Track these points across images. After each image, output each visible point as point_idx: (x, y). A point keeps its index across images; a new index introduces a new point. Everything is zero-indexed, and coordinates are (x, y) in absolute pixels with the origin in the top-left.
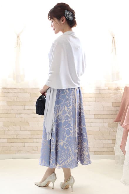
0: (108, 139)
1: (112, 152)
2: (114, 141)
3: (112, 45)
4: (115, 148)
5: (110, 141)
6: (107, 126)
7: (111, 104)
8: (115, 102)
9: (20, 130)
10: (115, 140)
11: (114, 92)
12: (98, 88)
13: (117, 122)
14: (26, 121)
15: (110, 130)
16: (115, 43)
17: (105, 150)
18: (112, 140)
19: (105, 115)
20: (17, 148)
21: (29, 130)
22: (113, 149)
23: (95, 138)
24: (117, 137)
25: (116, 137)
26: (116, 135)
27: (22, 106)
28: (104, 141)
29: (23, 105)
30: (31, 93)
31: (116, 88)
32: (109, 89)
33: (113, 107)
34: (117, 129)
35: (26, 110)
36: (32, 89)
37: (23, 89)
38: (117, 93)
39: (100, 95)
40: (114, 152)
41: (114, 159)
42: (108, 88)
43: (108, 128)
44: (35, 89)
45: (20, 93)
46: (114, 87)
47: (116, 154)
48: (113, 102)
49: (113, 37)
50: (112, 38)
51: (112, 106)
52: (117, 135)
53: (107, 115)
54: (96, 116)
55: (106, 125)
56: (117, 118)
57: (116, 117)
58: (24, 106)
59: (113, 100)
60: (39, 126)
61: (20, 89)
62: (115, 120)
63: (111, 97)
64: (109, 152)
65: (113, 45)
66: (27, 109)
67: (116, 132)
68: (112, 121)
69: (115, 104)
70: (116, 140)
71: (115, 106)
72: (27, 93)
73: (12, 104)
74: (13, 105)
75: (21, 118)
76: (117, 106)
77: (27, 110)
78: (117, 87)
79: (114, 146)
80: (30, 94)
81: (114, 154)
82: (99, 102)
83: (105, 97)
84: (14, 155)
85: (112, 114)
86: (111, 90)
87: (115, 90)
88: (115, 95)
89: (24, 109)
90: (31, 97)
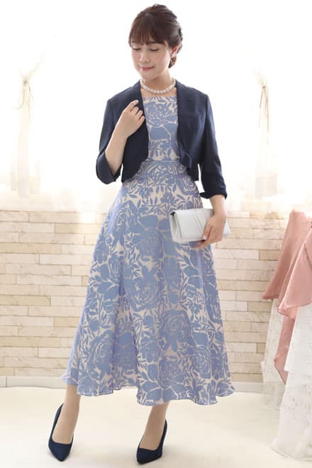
0: (248, 343)
1: (257, 375)
2: (261, 348)
3: (260, 106)
4: (263, 363)
5: (252, 348)
6: (246, 310)
7: (255, 255)
8: (266, 250)
9: (28, 316)
10: (265, 343)
11: (263, 224)
13: (269, 300)
14: (42, 294)
15: (252, 320)
16: (267, 101)
17: (240, 368)
18: (257, 343)
19: (241, 281)
20: (20, 360)
21: (50, 317)
22: (260, 367)
24: (269, 336)
25: (266, 337)
26: (267, 333)
27: (33, 255)
28: (237, 347)
29: (35, 252)
30: (55, 223)
31: (268, 214)
32: (252, 216)
33: (261, 262)
34: (269, 317)
35: (43, 265)
36: (59, 213)
37: (37, 214)
38: (271, 227)
40: (261, 374)
41: (261, 393)
42: (248, 213)
43: (247, 313)
44: (67, 212)
45: (29, 222)
46: (263, 210)
47: (265, 380)
48: (260, 248)
49: (264, 87)
50: (261, 90)
52: (269, 332)
53: (245, 280)
55: (243, 306)
56: (270, 291)
57: (267, 286)
58: (38, 255)
59: (260, 245)
60: (74, 306)
61: (29, 213)
62: (264, 294)
63: (255, 237)
64: (248, 373)
65: (263, 105)
66: (44, 263)
67: (266, 324)
68: (257, 297)
69: (265, 255)
70: (267, 345)
71: (265, 260)
72: (46, 223)
73: (8, 251)
74: (11, 253)
75: (31, 284)
76: (271, 258)
77: (47, 265)
78: (270, 212)
79: (263, 360)
80: (53, 225)
81: (261, 380)
82: (225, 249)
83: (242, 237)
84: (11, 378)
85: (258, 279)
86: (257, 219)
87: (266, 218)
88: (268, 232)
89: (39, 264)
90: (55, 233)
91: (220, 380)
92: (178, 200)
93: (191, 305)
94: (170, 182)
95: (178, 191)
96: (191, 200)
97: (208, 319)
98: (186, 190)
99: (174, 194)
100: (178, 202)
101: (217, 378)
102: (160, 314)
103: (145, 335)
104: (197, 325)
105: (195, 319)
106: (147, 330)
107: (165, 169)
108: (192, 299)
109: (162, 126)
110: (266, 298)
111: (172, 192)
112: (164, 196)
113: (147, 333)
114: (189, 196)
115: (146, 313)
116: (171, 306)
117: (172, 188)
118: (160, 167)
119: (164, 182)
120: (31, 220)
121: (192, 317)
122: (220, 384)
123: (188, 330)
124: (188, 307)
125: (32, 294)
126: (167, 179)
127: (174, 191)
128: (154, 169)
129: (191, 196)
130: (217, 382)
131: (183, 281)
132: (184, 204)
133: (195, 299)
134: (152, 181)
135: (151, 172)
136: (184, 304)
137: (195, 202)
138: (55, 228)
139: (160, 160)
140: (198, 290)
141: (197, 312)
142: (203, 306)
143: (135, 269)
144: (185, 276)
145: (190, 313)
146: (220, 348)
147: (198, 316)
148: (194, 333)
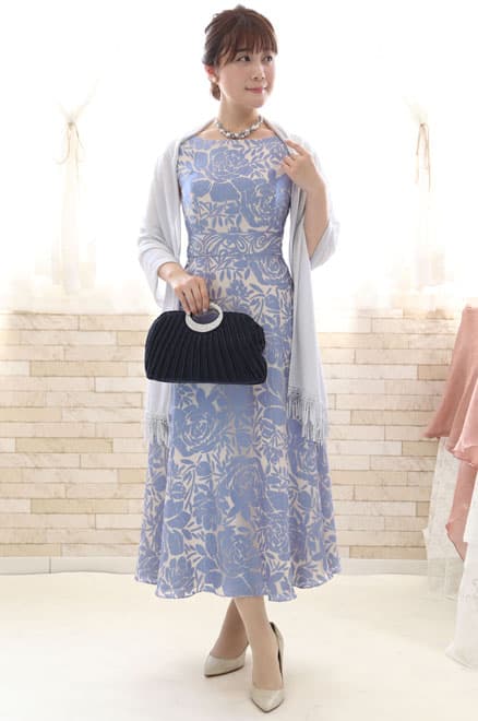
1: (417, 549)
2: (423, 509)
3: (417, 153)
4: (426, 532)
5: (410, 509)
6: (399, 453)
7: (411, 372)
8: (429, 365)
9: (80, 468)
10: (429, 502)
11: (423, 326)
12: (367, 315)
13: (435, 439)
14: (100, 436)
15: (409, 468)
16: (427, 146)
17: (393, 540)
18: (417, 502)
19: (392, 411)
20: (69, 532)
21: (112, 469)
22: (422, 536)
23: (354, 496)
24: (434, 490)
25: (430, 493)
26: (431, 487)
27: (84, 379)
28: (387, 508)
29: (89, 374)
30: (117, 331)
31: (431, 312)
32: (406, 315)
33: (420, 382)
34: (434, 464)
35: (100, 392)
36: (122, 316)
37: (90, 317)
38: (435, 331)
39: (373, 339)
40: (424, 547)
41: (425, 575)
42: (401, 312)
43: (401, 458)
45: (79, 330)
46: (424, 306)
47: (429, 557)
48: (420, 363)
49: (422, 125)
50: (417, 129)
51: (418, 379)
52: (434, 486)
53: (399, 410)
54: (360, 417)
55: (395, 449)
57: (430, 420)
58: (92, 379)
59: (420, 358)
61: (78, 316)
62: (426, 430)
63: (412, 346)
64: (405, 547)
66: (103, 390)
67: (430, 474)
68: (417, 434)
69: (427, 372)
70: (432, 505)
71: (426, 380)
73: (48, 373)
74: (54, 376)
75: (83, 422)
76: (436, 378)
78: (434, 310)
79: (426, 527)
80: (114, 333)
81: (425, 558)
82: (367, 364)
84: (56, 560)
85: (416, 408)
86: (413, 319)
87: (427, 318)
88: (429, 339)
89: (95, 392)
90: (117, 345)
91: (301, 563)
92: (251, 292)
93: (267, 450)
94: (240, 265)
95: (253, 279)
96: (273, 292)
97: (290, 472)
98: (264, 277)
99: (246, 283)
100: (251, 295)
101: (297, 560)
102: (221, 460)
103: (200, 490)
104: (275, 480)
105: (272, 471)
106: (203, 482)
107: (233, 245)
108: (268, 441)
109: (229, 181)
110: (430, 436)
111: (243, 280)
112: (232, 285)
113: (202, 486)
114: (270, 286)
115: (200, 457)
116: (240, 451)
117: (243, 273)
118: (225, 242)
119: (231, 265)
120: (82, 326)
121: (269, 468)
122: (300, 570)
123: (261, 488)
124: (262, 453)
125: (85, 435)
126: (236, 260)
127: (246, 278)
128: (218, 245)
129: (274, 288)
130: (297, 566)
131: (256, 413)
132: (261, 298)
133: (272, 441)
134: (215, 263)
135: (214, 250)
136: (258, 448)
137: (281, 296)
138: (117, 338)
139: (226, 231)
140: (278, 428)
141: (275, 460)
142: (284, 452)
143: (186, 393)
144: (260, 406)
145: (264, 462)
146: (304, 516)
147: (277, 467)
148: (270, 493)
